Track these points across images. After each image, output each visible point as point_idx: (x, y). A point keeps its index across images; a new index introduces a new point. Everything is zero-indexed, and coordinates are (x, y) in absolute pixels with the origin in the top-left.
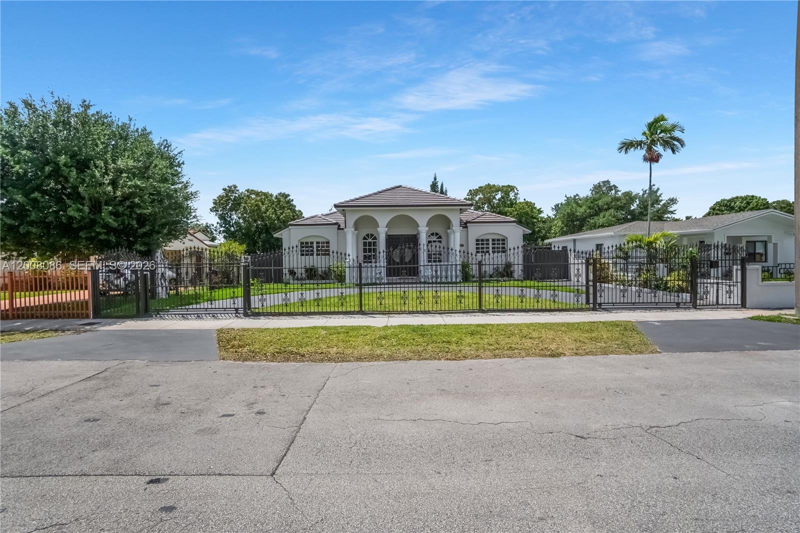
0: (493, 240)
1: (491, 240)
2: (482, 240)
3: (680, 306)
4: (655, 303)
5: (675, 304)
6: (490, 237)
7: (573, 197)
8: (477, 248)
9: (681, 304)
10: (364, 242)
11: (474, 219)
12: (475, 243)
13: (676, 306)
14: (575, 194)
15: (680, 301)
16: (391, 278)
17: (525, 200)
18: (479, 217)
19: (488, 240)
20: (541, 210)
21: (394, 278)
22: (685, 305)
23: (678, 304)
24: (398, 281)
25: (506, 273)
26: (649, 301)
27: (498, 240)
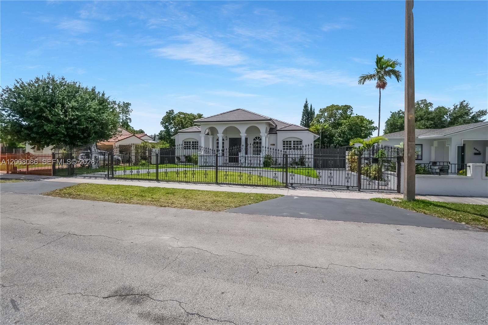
0: (294, 142)
1: (292, 142)
2: (287, 142)
3: (349, 189)
4: (330, 185)
5: (346, 187)
6: (292, 140)
7: (397, 112)
8: (284, 147)
9: (350, 187)
10: (217, 142)
11: (282, 129)
12: (283, 143)
13: (346, 189)
14: (399, 110)
15: (349, 185)
16: (230, 163)
17: (357, 115)
18: (286, 127)
19: (290, 142)
20: (372, 121)
21: (232, 163)
22: (353, 188)
23: (348, 187)
24: (234, 165)
25: (301, 163)
26: (326, 184)
27: (297, 142)
